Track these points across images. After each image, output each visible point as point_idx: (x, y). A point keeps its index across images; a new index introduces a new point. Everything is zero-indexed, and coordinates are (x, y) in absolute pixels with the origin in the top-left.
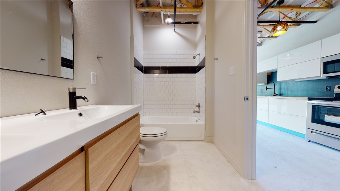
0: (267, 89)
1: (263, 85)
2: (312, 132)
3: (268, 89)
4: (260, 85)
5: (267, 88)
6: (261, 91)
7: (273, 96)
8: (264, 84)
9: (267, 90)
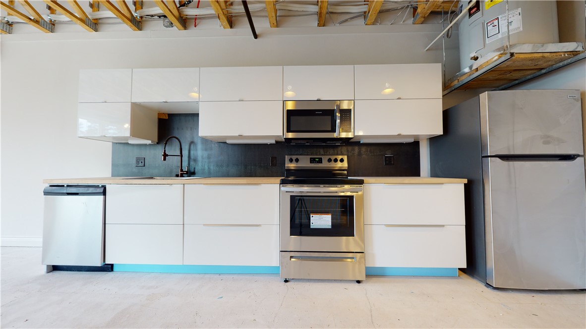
0: (165, 155)
1: (146, 145)
2: (291, 257)
3: (167, 155)
4: (133, 145)
5: (167, 153)
6: (138, 162)
7: (177, 176)
8: (149, 142)
9: (165, 159)
